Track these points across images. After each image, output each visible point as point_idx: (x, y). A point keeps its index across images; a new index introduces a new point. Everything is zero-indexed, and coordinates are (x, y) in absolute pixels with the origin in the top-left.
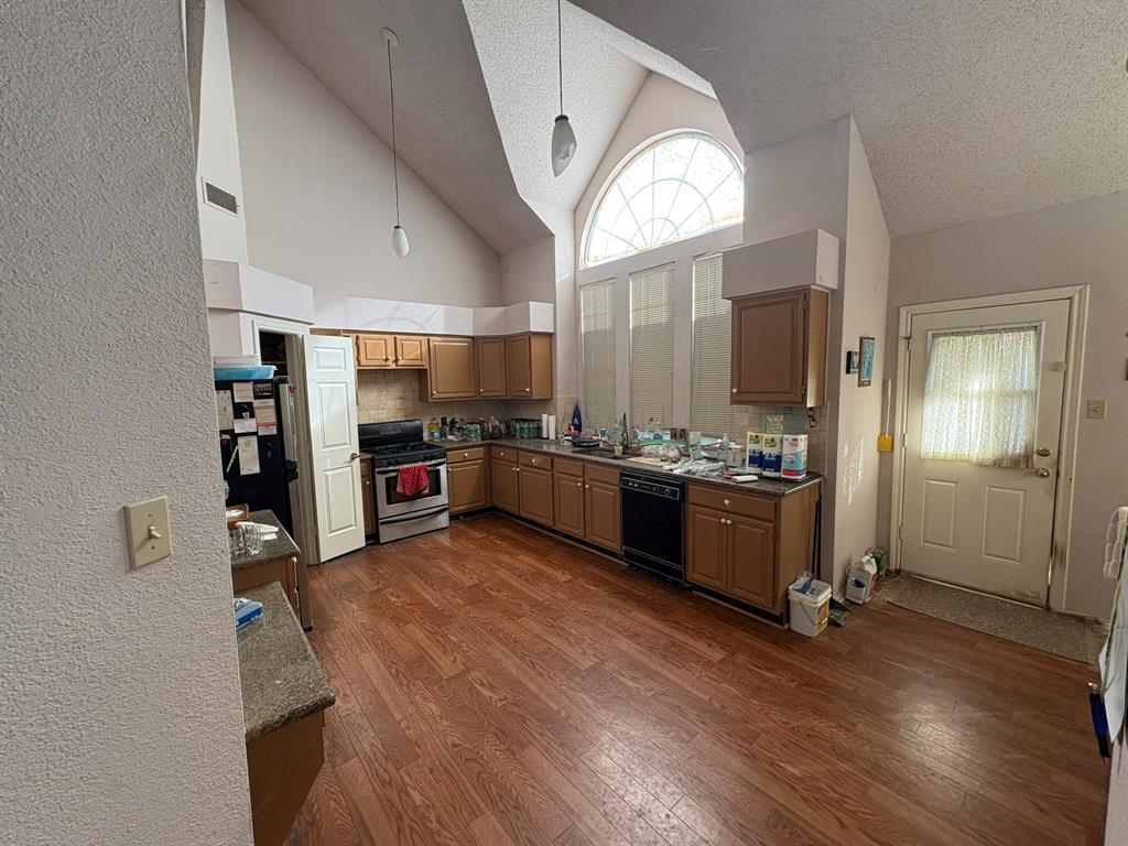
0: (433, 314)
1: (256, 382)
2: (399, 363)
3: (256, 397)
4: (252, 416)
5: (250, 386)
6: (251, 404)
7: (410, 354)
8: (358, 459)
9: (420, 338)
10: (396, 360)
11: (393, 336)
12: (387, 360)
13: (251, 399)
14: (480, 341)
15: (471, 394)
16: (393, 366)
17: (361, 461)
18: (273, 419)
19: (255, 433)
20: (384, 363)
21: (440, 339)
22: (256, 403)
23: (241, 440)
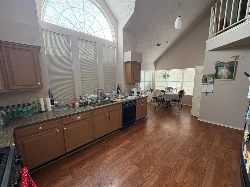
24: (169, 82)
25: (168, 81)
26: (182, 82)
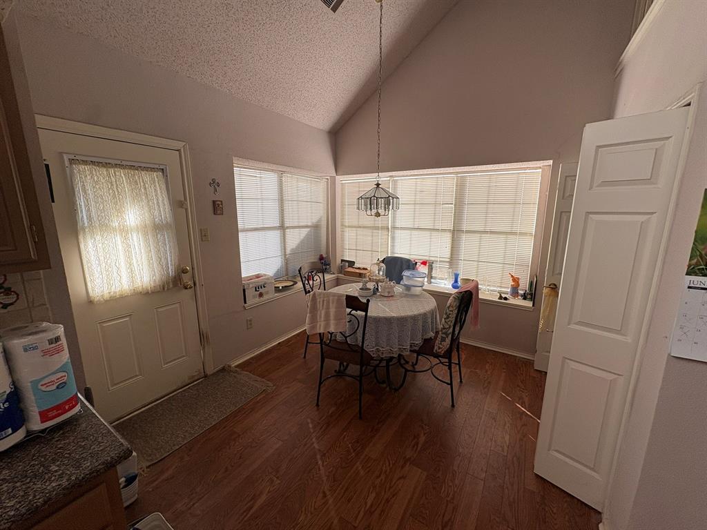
24: (398, 233)
25: (394, 228)
26: (456, 233)
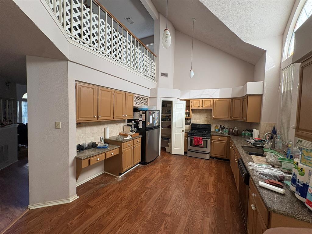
0: (215, 92)
1: (143, 111)
2: (203, 107)
3: (143, 114)
4: (142, 117)
5: (142, 111)
6: (142, 115)
7: (206, 105)
8: (184, 132)
9: (210, 100)
10: (202, 106)
11: (202, 100)
12: (199, 106)
13: (142, 114)
14: (234, 99)
15: (228, 118)
16: (201, 108)
17: (185, 133)
18: (145, 118)
19: (142, 121)
20: (198, 107)
21: (217, 100)
22: (143, 115)
23: (140, 121)
